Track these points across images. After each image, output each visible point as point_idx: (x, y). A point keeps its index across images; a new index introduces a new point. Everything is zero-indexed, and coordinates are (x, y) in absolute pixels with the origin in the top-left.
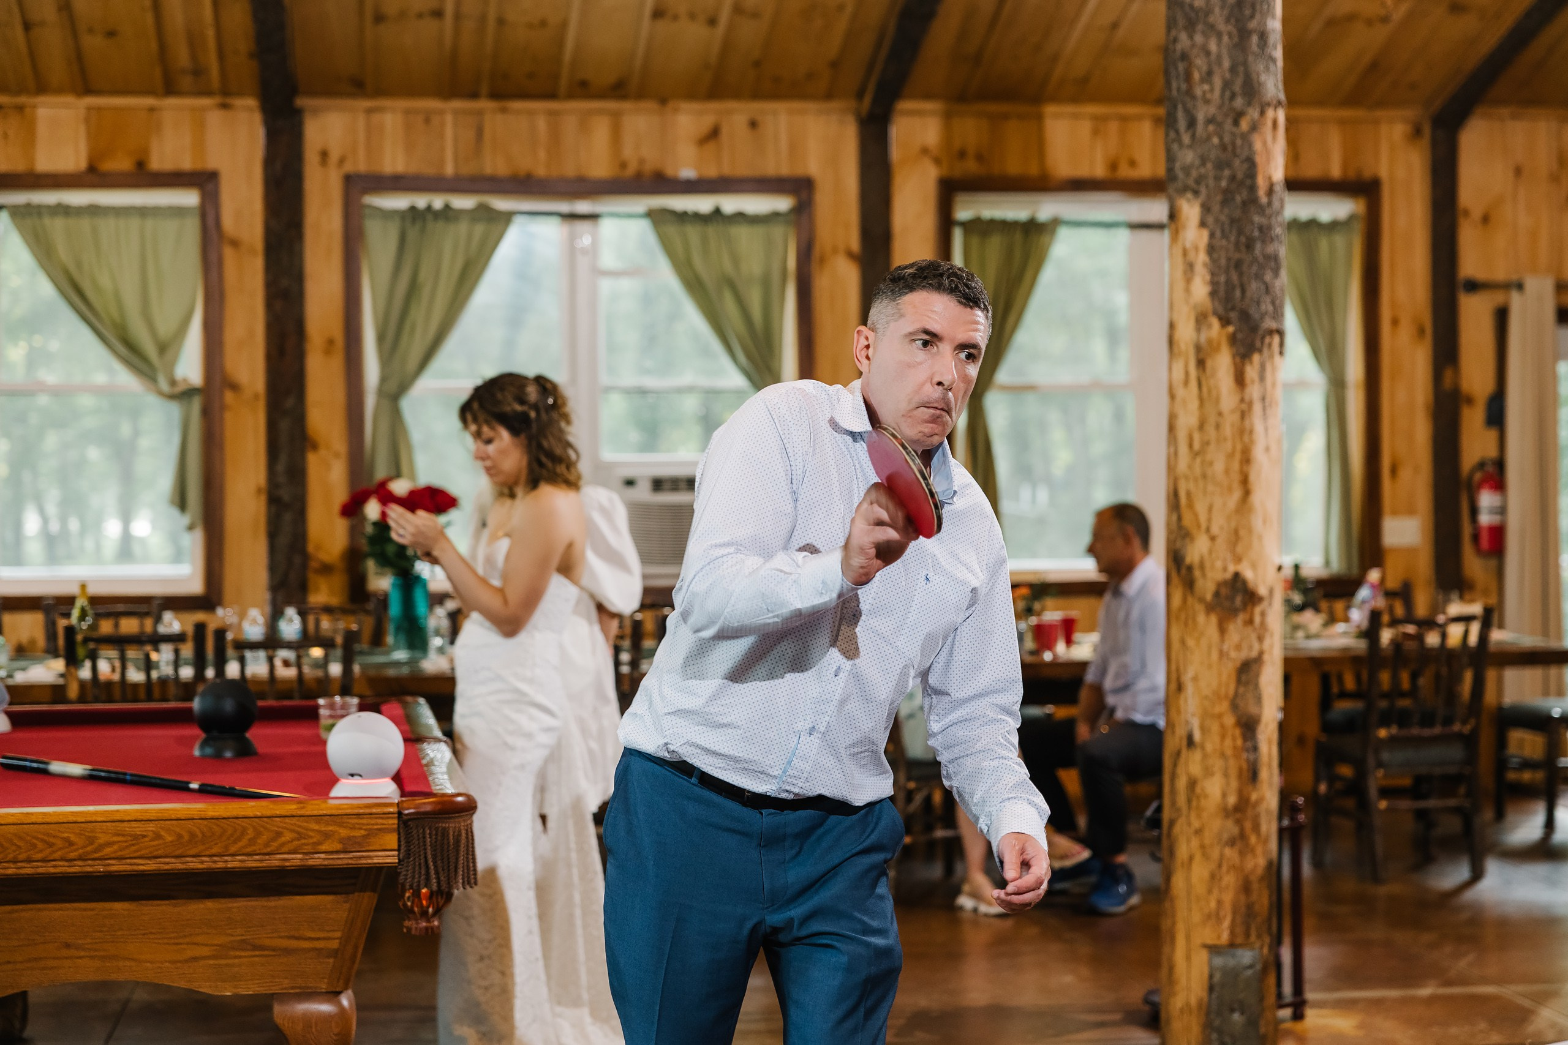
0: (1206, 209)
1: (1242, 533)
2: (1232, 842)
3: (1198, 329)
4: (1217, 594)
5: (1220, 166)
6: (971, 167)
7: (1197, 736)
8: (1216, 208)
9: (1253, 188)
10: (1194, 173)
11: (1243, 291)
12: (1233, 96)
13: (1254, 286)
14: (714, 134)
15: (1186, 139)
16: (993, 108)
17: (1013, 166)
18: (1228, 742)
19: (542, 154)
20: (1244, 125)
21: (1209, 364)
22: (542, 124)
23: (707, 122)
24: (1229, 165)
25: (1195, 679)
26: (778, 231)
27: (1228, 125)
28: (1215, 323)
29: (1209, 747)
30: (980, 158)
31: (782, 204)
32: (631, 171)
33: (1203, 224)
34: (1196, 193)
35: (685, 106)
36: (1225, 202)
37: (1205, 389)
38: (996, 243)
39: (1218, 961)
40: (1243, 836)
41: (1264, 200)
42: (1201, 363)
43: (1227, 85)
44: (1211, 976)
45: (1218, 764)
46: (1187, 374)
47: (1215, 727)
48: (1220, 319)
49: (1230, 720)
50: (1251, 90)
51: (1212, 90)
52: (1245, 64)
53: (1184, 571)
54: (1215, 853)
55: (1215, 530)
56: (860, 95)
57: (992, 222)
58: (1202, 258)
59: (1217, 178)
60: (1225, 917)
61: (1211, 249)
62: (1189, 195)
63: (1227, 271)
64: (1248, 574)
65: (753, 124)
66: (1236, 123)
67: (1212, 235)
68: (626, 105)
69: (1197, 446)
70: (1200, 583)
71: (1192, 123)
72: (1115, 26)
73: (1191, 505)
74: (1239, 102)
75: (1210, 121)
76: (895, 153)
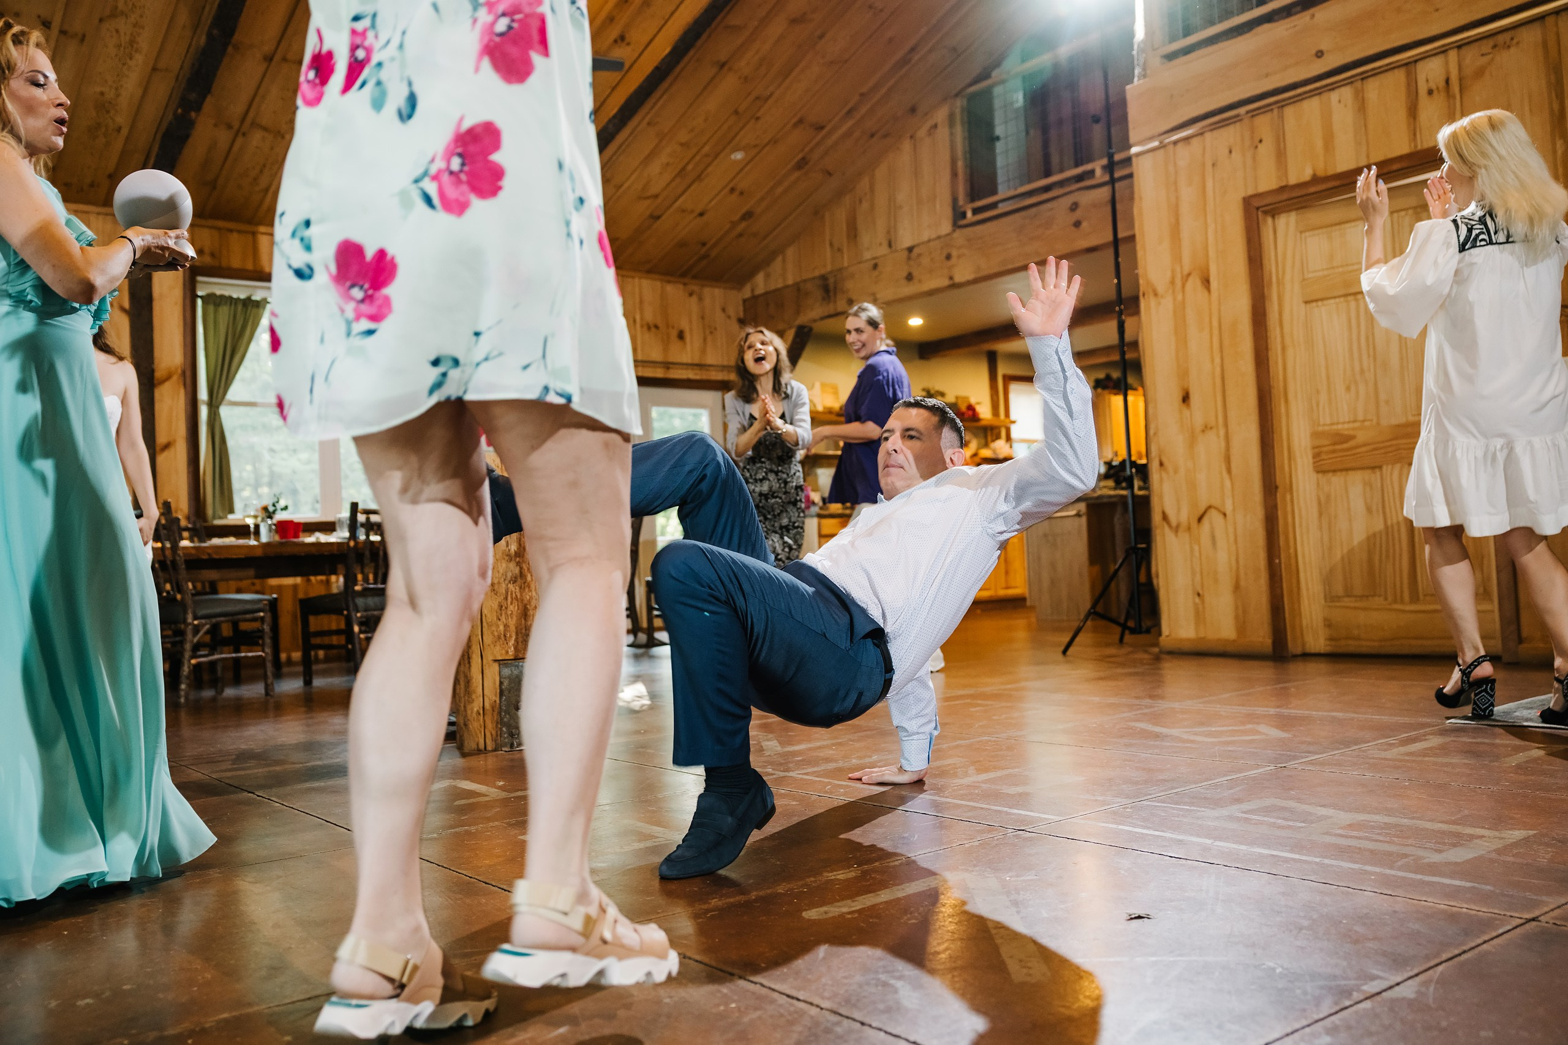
2: (514, 580)
17: (235, 262)
38: (225, 310)
39: (506, 672)
40: (522, 575)
44: (501, 683)
60: (511, 636)
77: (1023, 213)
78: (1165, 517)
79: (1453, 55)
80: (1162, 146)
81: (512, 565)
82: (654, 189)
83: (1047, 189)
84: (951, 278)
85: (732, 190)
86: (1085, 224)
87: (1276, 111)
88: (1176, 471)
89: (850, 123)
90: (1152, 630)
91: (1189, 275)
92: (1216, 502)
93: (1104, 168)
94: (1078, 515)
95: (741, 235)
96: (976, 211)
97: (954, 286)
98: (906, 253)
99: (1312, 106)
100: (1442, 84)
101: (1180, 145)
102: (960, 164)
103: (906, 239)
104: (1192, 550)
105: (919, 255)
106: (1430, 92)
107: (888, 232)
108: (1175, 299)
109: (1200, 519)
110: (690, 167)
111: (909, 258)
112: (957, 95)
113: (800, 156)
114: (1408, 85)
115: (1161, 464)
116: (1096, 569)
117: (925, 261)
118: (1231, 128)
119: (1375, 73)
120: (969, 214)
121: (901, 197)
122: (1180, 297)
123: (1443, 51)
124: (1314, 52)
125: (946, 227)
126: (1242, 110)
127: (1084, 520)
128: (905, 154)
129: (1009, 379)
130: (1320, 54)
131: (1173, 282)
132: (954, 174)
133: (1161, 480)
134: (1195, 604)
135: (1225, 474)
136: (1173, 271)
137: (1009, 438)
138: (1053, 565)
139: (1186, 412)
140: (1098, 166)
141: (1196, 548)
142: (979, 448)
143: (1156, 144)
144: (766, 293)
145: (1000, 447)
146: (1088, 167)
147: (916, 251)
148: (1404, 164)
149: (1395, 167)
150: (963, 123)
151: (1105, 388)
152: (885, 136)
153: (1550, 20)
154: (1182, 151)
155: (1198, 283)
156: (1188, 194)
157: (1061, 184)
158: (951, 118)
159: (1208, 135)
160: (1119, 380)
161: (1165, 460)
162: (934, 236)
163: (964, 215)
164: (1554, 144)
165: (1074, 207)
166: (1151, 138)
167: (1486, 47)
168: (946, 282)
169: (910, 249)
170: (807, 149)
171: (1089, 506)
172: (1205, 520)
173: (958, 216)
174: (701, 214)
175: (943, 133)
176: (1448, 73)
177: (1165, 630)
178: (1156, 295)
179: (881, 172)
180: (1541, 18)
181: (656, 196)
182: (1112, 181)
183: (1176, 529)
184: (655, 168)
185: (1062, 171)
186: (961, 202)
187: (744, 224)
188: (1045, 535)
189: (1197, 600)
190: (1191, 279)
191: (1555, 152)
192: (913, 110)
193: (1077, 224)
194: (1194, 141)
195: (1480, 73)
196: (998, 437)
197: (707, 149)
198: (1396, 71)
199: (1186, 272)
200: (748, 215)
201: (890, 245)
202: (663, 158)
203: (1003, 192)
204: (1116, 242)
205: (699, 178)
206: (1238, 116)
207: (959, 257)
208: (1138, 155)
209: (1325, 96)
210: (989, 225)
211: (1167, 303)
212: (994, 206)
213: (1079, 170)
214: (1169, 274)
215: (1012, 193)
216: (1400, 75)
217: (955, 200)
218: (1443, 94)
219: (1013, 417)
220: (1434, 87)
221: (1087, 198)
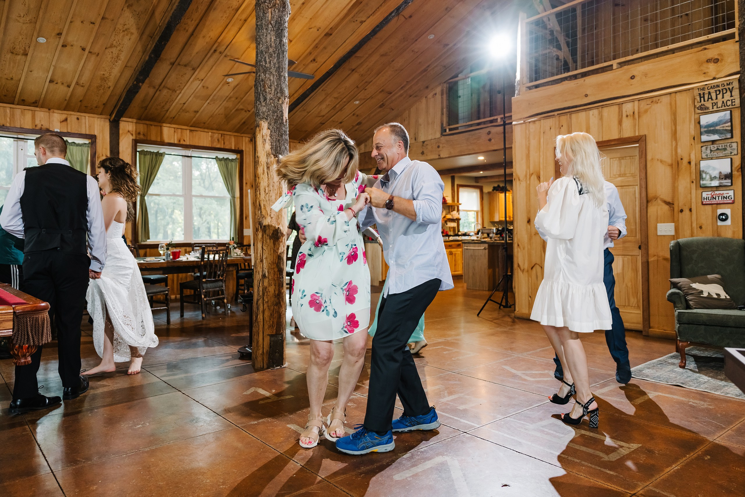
0: (269, 124)
1: (279, 216)
3: (267, 158)
4: (273, 234)
5: (274, 112)
6: (142, 137)
7: (267, 275)
8: (273, 124)
9: (282, 119)
10: (266, 114)
11: (280, 148)
12: (278, 92)
13: (283, 147)
14: (66, 120)
15: (263, 104)
16: (148, 122)
17: (153, 138)
18: (276, 276)
19: (8, 120)
20: (280, 102)
21: (271, 168)
22: (8, 111)
23: (64, 117)
24: (276, 112)
25: (266, 258)
26: (85, 149)
27: (276, 101)
28: (272, 156)
29: (270, 277)
30: (144, 135)
31: (87, 141)
32: (38, 128)
33: (269, 128)
34: (267, 119)
35: (56, 111)
36: (275, 123)
37: (269, 175)
38: (148, 157)
39: (272, 339)
40: (280, 302)
41: (285, 123)
42: (268, 168)
43: (276, 90)
45: (272, 282)
46: (264, 171)
47: (272, 272)
48: (274, 155)
49: (276, 270)
50: (282, 92)
51: (271, 90)
52: (280, 84)
53: (263, 227)
54: (272, 308)
55: (272, 216)
56: (111, 115)
57: (147, 151)
58: (268, 138)
59: (273, 115)
60: (275, 326)
61: (271, 136)
62: (264, 120)
63: (276, 142)
64: (281, 228)
65: (78, 119)
66: (278, 101)
67: (271, 132)
68: (38, 109)
69: (267, 191)
70: (267, 231)
71: (265, 99)
72: (184, 104)
73: (265, 209)
74: (279, 95)
75: (271, 99)
76: (121, 132)
77: (469, 133)
78: (519, 266)
79: (636, 103)
80: (524, 123)
81: (276, 299)
82: (323, 113)
83: (479, 124)
84: (439, 155)
85: (354, 114)
86: (493, 140)
87: (568, 115)
88: (524, 249)
89: (402, 92)
90: (512, 306)
91: (532, 174)
92: (538, 262)
93: (502, 118)
94: (485, 249)
95: (356, 130)
96: (450, 130)
97: (440, 158)
98: (422, 143)
99: (582, 115)
100: (632, 113)
101: (531, 123)
102: (445, 110)
103: (422, 138)
104: (528, 280)
105: (427, 145)
106: (627, 116)
107: (415, 134)
108: (526, 182)
109: (532, 268)
110: (338, 106)
111: (423, 146)
112: (445, 82)
113: (382, 103)
114: (619, 112)
115: (518, 245)
116: (491, 270)
117: (429, 147)
118: (551, 119)
119: (607, 106)
120: (447, 130)
121: (421, 121)
122: (528, 182)
123: (633, 101)
124: (584, 94)
125: (438, 135)
126: (556, 113)
127: (487, 251)
128: (423, 104)
129: (459, 186)
130: (586, 96)
131: (526, 176)
132: (442, 114)
133: (518, 252)
134: (529, 300)
135: (542, 252)
136: (526, 172)
137: (458, 210)
138: (474, 268)
139: (529, 227)
140: (499, 118)
141: (530, 279)
142: (446, 214)
143: (522, 122)
144: (365, 153)
145: (455, 214)
146: (495, 117)
147: (425, 143)
148: (616, 143)
149: (613, 143)
150: (446, 93)
151: (497, 190)
152: (415, 96)
153: (673, 95)
154: (532, 125)
155: (536, 178)
156: (533, 143)
157: (484, 123)
158: (442, 91)
159: (542, 121)
160: (503, 187)
161: (519, 244)
162: (433, 138)
163: (445, 131)
164: (672, 142)
165: (489, 133)
166: (521, 119)
167: (649, 101)
168: (437, 157)
169: (423, 142)
170: (384, 101)
171: (489, 246)
172: (534, 269)
173: (443, 130)
174: (341, 123)
175: (439, 97)
176: (634, 109)
177: (517, 309)
178: (519, 180)
179: (413, 110)
180: (670, 94)
181: (324, 116)
182: (504, 125)
183: (523, 271)
184: (323, 106)
185: (484, 118)
186: (444, 126)
187: (357, 126)
188: (471, 255)
189: (530, 299)
190: (533, 176)
191: (672, 145)
192: (427, 87)
193: (490, 140)
194: (537, 122)
195: (646, 111)
196: (454, 210)
197: (345, 100)
198: (615, 106)
199: (531, 173)
200: (359, 124)
201: (415, 140)
202: (327, 102)
203: (461, 123)
204: (505, 149)
205: (341, 110)
206: (554, 115)
207: (443, 147)
208: (515, 125)
209: (587, 112)
210: (455, 136)
211: (523, 184)
212: (457, 128)
213: (492, 118)
214: (525, 172)
215: (465, 124)
216: (616, 108)
217: (442, 124)
218: (632, 117)
219: (460, 202)
220: (628, 114)
221: (494, 130)
